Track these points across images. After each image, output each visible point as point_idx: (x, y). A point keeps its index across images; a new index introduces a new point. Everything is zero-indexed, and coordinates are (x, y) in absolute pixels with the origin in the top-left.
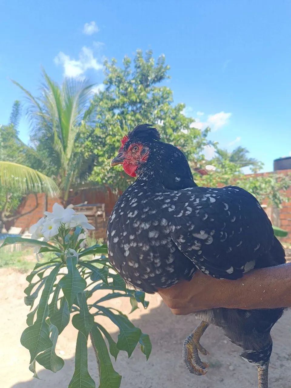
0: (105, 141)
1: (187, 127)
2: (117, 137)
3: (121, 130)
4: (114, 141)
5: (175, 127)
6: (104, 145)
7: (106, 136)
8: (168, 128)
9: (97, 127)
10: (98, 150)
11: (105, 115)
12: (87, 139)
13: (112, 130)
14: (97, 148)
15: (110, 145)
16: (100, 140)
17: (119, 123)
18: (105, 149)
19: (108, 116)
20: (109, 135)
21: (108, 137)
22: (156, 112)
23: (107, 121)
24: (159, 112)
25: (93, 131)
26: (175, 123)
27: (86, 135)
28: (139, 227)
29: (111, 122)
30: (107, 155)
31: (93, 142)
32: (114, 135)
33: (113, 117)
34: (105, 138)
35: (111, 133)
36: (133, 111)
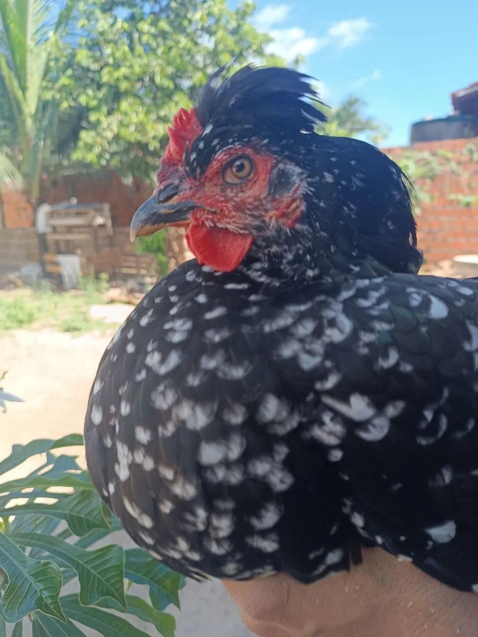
0: (100, 79)
1: (260, 52)
2: (123, 71)
3: (130, 56)
4: (118, 79)
5: (237, 51)
6: (99, 87)
7: (102, 68)
8: (222, 52)
9: (80, 46)
10: (87, 95)
11: (97, 20)
12: (64, 72)
13: (113, 55)
14: (84, 92)
15: (111, 86)
16: (91, 75)
17: (125, 40)
18: (101, 95)
19: (103, 23)
20: (107, 64)
21: (106, 70)
22: (198, 16)
23: (102, 34)
24: (205, 18)
25: (73, 56)
26: (236, 43)
27: (60, 64)
28: (169, 411)
29: (110, 37)
30: (105, 109)
31: (76, 78)
32: (117, 66)
33: (113, 25)
34: (99, 71)
35: (111, 61)
36: (152, 13)
